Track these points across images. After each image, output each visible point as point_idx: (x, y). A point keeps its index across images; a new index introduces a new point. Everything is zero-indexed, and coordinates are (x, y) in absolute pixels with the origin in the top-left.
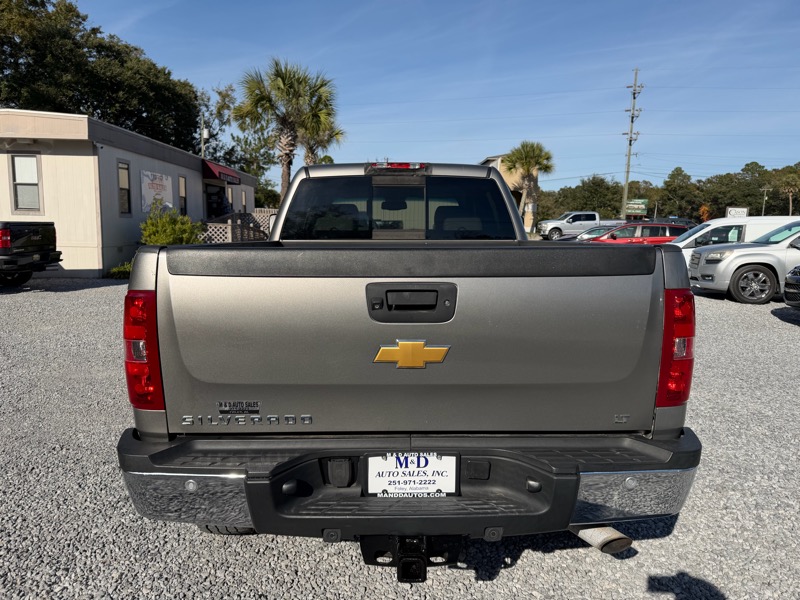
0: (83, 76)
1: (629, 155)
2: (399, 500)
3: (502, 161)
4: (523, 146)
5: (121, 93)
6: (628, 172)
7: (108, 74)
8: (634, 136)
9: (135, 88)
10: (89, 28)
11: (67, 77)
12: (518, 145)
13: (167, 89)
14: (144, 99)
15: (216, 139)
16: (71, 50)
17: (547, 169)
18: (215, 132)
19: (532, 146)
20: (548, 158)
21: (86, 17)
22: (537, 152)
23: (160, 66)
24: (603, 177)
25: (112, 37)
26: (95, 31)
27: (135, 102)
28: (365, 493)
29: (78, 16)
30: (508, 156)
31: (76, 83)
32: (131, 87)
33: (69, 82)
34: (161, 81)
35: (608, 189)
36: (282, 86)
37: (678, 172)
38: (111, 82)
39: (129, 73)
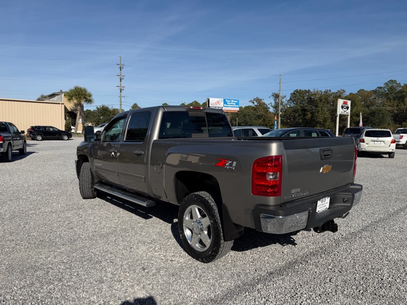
1: (121, 97)
3: (65, 95)
4: (76, 88)
6: (121, 105)
8: (122, 88)
12: (73, 88)
17: (89, 101)
19: (81, 89)
20: (90, 96)
22: (84, 92)
24: (107, 106)
30: (68, 93)
35: (110, 112)
37: (135, 106)
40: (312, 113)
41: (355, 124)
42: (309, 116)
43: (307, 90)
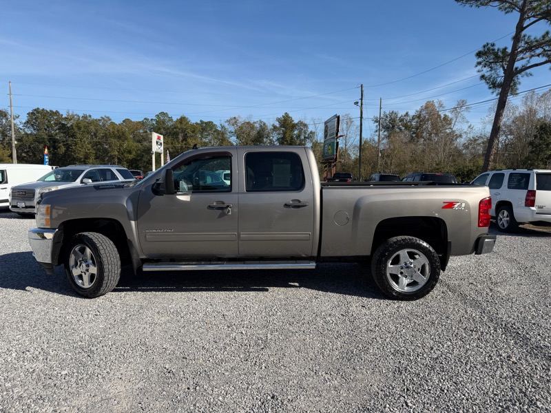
40: (68, 146)
41: (127, 162)
42: (62, 150)
43: (54, 111)
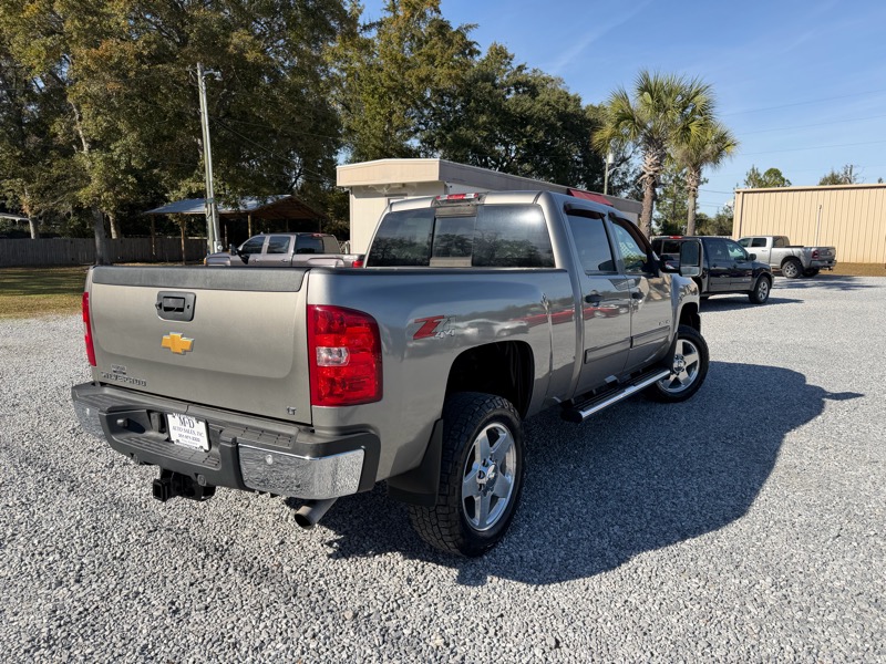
0: (497, 115)
2: (183, 448)
5: (528, 128)
7: (519, 110)
9: (544, 120)
10: (515, 66)
11: (483, 118)
13: (575, 116)
14: (551, 130)
15: (627, 163)
16: (490, 92)
18: (627, 156)
21: (513, 56)
23: (572, 93)
25: (535, 71)
26: (520, 68)
27: (541, 134)
28: (168, 440)
29: (506, 57)
31: (490, 123)
32: (540, 120)
33: (484, 123)
34: (571, 109)
36: (650, 102)
38: (521, 118)
39: (539, 106)
